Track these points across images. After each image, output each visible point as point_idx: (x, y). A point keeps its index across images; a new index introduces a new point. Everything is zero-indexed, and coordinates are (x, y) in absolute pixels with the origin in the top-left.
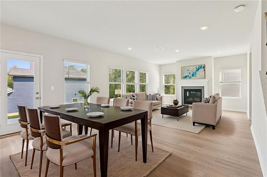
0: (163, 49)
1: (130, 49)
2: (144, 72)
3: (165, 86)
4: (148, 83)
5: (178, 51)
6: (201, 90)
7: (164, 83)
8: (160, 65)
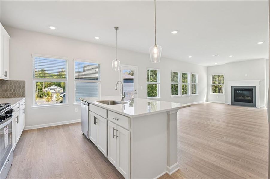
0: (219, 56)
1: (190, 57)
2: (194, 74)
3: (213, 86)
4: (198, 83)
5: (231, 56)
6: (252, 89)
7: (211, 83)
8: (208, 67)
